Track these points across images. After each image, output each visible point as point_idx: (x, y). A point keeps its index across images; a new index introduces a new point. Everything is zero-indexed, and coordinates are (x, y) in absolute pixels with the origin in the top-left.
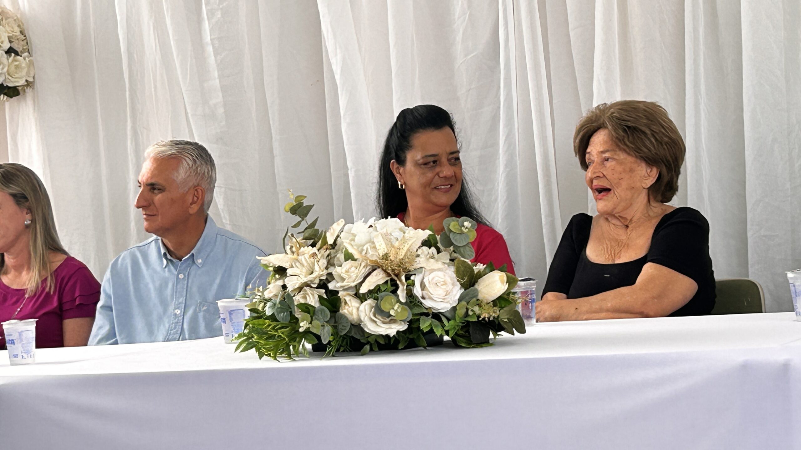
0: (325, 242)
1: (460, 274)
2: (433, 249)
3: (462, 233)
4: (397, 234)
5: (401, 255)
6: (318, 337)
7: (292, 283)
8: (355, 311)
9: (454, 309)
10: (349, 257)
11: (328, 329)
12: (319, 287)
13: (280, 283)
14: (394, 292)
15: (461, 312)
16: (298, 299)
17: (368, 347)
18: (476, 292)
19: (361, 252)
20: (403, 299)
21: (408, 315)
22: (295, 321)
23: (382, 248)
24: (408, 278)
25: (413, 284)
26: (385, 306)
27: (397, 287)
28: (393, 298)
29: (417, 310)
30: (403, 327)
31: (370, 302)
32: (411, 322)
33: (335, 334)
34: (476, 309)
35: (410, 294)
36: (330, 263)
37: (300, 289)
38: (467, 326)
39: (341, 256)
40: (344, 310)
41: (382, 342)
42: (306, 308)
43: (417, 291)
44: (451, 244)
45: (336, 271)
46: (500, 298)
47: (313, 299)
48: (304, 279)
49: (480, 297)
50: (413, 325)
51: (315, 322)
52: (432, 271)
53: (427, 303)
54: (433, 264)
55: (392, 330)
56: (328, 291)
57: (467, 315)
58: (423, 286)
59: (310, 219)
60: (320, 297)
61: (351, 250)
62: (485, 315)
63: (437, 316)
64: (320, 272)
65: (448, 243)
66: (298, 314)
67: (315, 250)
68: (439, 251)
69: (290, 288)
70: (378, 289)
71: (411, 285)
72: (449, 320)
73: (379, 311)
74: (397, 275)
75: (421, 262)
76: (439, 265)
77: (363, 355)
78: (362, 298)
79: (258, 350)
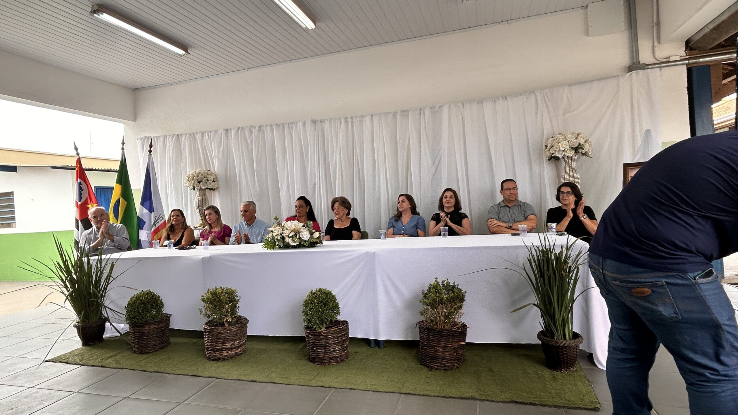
0: (282, 226)
1: (310, 233)
2: (304, 227)
3: (310, 224)
4: (297, 224)
5: (298, 229)
6: (280, 246)
7: (275, 234)
8: (288, 240)
9: (308, 240)
10: (287, 229)
11: (282, 244)
12: (280, 235)
13: (272, 234)
14: (296, 236)
15: (310, 240)
16: (276, 238)
17: (290, 248)
18: (313, 236)
19: (289, 228)
20: (298, 238)
21: (299, 241)
22: (275, 242)
23: (294, 227)
24: (299, 233)
25: (300, 234)
26: (294, 239)
27: (297, 235)
28: (296, 238)
29: (301, 240)
30: (298, 243)
31: (291, 238)
32: (299, 243)
33: (284, 245)
34: (313, 240)
35: (299, 237)
36: (283, 230)
37: (276, 235)
38: (311, 243)
39: (285, 229)
40: (286, 240)
41: (293, 246)
42: (277, 240)
43: (301, 236)
44: (308, 226)
45: (284, 232)
46: (318, 237)
47: (279, 238)
48: (277, 233)
49: (314, 237)
50: (300, 243)
51: (279, 242)
52: (304, 232)
53: (303, 239)
54: (304, 231)
55: (295, 244)
56: (282, 236)
57: (311, 241)
58: (302, 235)
59: (278, 220)
60: (281, 237)
61: (287, 228)
62: (315, 241)
63: (305, 241)
64: (280, 232)
65: (307, 226)
66: (276, 241)
67: (279, 227)
68: (305, 228)
69: (274, 235)
70: (293, 236)
71: (299, 235)
72: (307, 242)
73: (293, 240)
74: (297, 233)
75: (302, 230)
76: (306, 231)
77: (289, 249)
78: (289, 238)
79: (267, 248)
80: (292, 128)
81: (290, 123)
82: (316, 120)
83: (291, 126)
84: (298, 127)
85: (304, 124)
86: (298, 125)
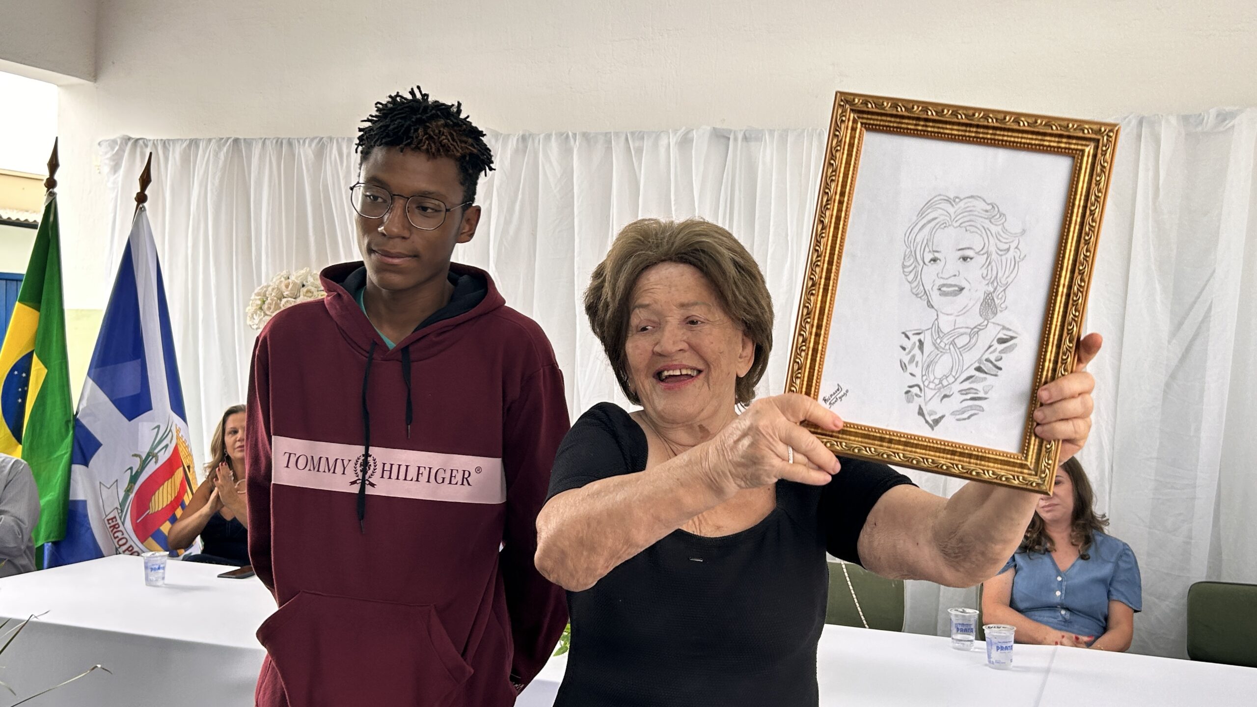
80: (639, 151)
81: (633, 133)
82: (731, 131)
83: (637, 144)
84: (662, 151)
85: (686, 142)
86: (663, 142)
